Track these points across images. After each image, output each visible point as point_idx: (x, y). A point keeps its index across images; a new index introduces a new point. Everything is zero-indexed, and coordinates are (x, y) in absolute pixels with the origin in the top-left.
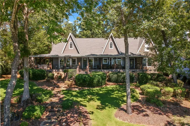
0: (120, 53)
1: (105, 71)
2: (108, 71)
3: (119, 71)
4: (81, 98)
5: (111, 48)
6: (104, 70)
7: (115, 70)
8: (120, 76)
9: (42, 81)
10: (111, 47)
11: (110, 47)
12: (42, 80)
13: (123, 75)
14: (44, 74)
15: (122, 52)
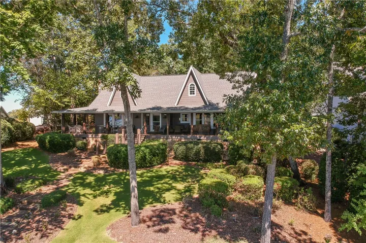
0: (208, 103)
1: (174, 138)
2: (179, 138)
3: (199, 138)
4: (91, 190)
5: (192, 95)
6: (171, 137)
7: (191, 137)
8: (191, 149)
9: (63, 154)
10: (193, 93)
11: (189, 93)
12: (64, 152)
13: (196, 147)
14: (68, 142)
15: (212, 102)
